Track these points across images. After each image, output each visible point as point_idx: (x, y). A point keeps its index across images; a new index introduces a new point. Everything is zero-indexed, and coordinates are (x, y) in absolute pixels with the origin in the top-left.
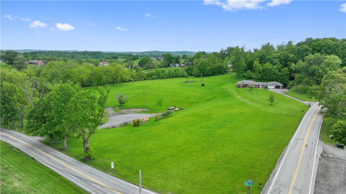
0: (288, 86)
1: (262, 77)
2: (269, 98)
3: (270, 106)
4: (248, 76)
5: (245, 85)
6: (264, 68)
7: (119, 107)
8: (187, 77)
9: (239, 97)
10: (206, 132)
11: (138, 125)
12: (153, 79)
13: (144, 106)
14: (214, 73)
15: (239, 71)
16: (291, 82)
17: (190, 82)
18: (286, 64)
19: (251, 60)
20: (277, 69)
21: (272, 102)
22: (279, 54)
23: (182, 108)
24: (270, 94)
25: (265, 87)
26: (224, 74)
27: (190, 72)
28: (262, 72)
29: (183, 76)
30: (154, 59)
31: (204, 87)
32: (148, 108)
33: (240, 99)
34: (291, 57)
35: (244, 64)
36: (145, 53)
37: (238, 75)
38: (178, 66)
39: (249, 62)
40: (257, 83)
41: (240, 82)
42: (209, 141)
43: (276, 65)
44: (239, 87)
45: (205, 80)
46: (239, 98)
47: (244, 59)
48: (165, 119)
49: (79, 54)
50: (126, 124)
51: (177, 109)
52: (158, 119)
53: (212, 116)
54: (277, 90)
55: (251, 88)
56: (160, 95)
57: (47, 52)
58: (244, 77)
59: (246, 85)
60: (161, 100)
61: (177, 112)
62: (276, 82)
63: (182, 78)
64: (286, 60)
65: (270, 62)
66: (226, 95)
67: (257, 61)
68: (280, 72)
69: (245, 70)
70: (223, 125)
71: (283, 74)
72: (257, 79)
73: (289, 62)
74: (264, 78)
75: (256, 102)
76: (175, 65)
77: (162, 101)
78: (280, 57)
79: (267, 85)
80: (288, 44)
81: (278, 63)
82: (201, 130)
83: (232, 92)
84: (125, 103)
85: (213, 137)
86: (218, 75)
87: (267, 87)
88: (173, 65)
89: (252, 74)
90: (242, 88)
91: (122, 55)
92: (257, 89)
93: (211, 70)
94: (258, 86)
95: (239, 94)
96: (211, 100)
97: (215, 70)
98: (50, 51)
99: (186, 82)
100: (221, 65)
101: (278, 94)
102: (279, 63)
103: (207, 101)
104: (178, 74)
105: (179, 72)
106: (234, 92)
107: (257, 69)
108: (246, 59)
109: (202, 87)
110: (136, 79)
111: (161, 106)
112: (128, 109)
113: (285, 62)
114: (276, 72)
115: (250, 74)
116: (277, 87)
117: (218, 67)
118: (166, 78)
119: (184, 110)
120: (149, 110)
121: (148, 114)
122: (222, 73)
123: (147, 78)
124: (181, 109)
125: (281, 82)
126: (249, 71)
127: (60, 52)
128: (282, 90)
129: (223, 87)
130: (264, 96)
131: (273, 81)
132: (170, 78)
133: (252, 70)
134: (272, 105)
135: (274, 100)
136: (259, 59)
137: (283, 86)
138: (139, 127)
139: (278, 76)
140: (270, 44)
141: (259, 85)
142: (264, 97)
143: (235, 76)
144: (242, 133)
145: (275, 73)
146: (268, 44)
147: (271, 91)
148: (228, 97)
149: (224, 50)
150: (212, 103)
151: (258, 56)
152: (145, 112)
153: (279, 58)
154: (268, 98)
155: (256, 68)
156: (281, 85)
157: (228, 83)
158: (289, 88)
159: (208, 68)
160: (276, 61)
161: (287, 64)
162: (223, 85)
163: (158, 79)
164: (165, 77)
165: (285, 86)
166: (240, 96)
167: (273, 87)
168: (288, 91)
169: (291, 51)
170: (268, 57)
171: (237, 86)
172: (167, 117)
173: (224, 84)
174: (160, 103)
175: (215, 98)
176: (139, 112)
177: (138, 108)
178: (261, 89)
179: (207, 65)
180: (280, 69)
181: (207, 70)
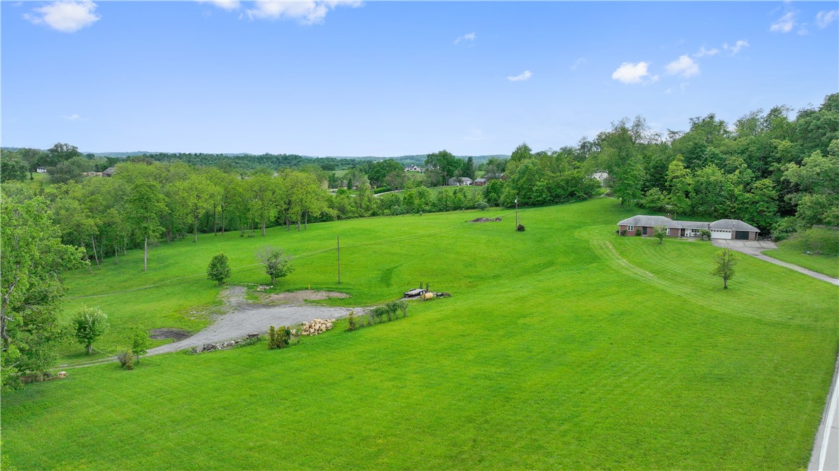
0: (775, 234)
1: (694, 207)
2: (716, 266)
3: (719, 290)
4: (653, 205)
5: (641, 229)
6: (698, 181)
7: (267, 285)
8: (483, 208)
9: (623, 262)
10: (487, 378)
11: (286, 343)
12: (395, 214)
13: (339, 283)
14: (558, 196)
15: (626, 189)
16: (784, 222)
17: (487, 220)
18: (767, 169)
19: (661, 160)
20: (739, 183)
21: (726, 278)
22: (744, 141)
23: (446, 292)
24: (720, 252)
25: (704, 234)
26: (584, 199)
27: (493, 195)
28: (692, 194)
29: (473, 208)
30: (418, 169)
31: (523, 232)
32: (348, 291)
33: (623, 268)
34: (780, 147)
35: (640, 170)
36: (406, 159)
37: (623, 203)
38: (469, 183)
39: (655, 167)
40: (679, 224)
41: (628, 221)
42: (486, 422)
43: (737, 172)
44: (623, 233)
45: (529, 216)
46: (623, 264)
47: (640, 157)
48: (380, 327)
49: (249, 161)
50: (253, 339)
51: (429, 295)
52: (357, 326)
53: (527, 321)
54: (740, 245)
55: (660, 236)
56: (394, 254)
57: (178, 155)
58: (641, 206)
59: (645, 228)
60: (392, 269)
61: (429, 303)
62: (735, 222)
63: (469, 211)
64: (764, 159)
65: (717, 165)
66: (585, 257)
67: (679, 160)
68: (749, 192)
69: (644, 189)
70: (554, 352)
71: (757, 197)
72: (677, 213)
73: (775, 164)
74: (700, 209)
75: (674, 277)
76: (460, 181)
77: (394, 270)
78: (747, 149)
79: (709, 228)
80: (770, 115)
81: (740, 165)
82: (475, 370)
83: (601, 248)
84: (284, 275)
85: (508, 399)
86: (567, 202)
87: (709, 236)
88: (455, 181)
89: (662, 197)
90: (631, 238)
91: (349, 164)
92: (678, 240)
93: (549, 189)
94: (680, 231)
95: (621, 253)
96: (537, 269)
97: (559, 190)
98: (184, 154)
99: (477, 220)
100: (576, 175)
101: (745, 254)
102: (746, 165)
103: (527, 272)
104: (460, 200)
105: (465, 196)
106: (607, 248)
107: (679, 185)
108: (647, 158)
109: (520, 233)
110: (350, 214)
111: (388, 285)
112: (288, 291)
113: (763, 164)
114: (737, 192)
115: (659, 199)
116: (741, 236)
117: (567, 182)
118: (430, 212)
119: (451, 299)
120: (348, 296)
121: (338, 309)
122: (579, 197)
123: (380, 211)
124: (442, 295)
125: (751, 221)
126: (655, 190)
127: (206, 155)
128: (755, 244)
129: (576, 234)
130: (698, 261)
131: (726, 217)
132: (440, 210)
133: (663, 188)
134: (726, 288)
135: (733, 273)
136: (686, 158)
137: (760, 234)
138: (285, 350)
139: (743, 203)
140: (717, 119)
141: (683, 230)
142: (702, 264)
143: (615, 206)
144: (617, 392)
145: (732, 197)
146: (712, 117)
147: (723, 246)
148: (591, 263)
149: (589, 143)
150: (540, 278)
151: (680, 150)
152: (332, 302)
153: (743, 152)
154: (714, 267)
155: (674, 180)
156: (752, 229)
157: (594, 223)
158: (777, 240)
159: (540, 184)
160: (738, 160)
161: (771, 169)
162: (578, 230)
163: (408, 213)
164: (427, 208)
165: (764, 234)
166: (625, 260)
167: (729, 235)
168: (776, 247)
169: (779, 132)
170: (710, 149)
171: (618, 232)
172: (390, 320)
173: (579, 226)
174: (386, 278)
175: (551, 264)
176: (317, 303)
177: (318, 290)
178: (691, 240)
179: (537, 176)
180: (748, 184)
181: (536, 188)
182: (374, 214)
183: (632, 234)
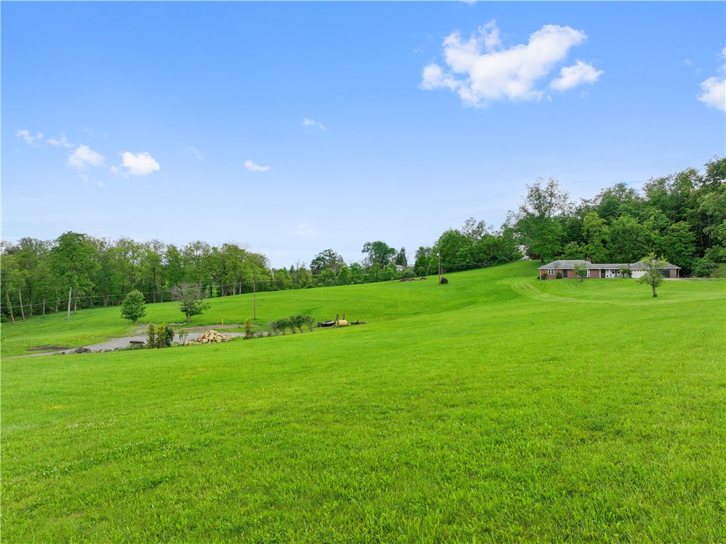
0: (697, 271)
3: (649, 298)
5: (561, 272)
6: (614, 230)
7: (181, 323)
9: (544, 295)
13: (254, 320)
14: (481, 261)
17: (412, 280)
20: (655, 228)
21: (655, 285)
23: (361, 321)
26: (507, 262)
28: (610, 244)
31: (446, 285)
32: (262, 323)
38: (401, 269)
39: (572, 227)
40: (598, 266)
41: (549, 266)
43: (652, 218)
44: (544, 277)
46: (545, 297)
50: (135, 346)
52: (255, 335)
56: (317, 301)
59: (565, 271)
65: (631, 214)
68: (665, 235)
71: (674, 239)
74: (618, 257)
79: (629, 268)
83: (522, 289)
86: (490, 266)
87: (630, 274)
90: (552, 281)
93: (472, 254)
94: (600, 272)
95: (543, 290)
97: (481, 255)
106: (528, 288)
107: (597, 235)
109: (442, 285)
114: (653, 236)
115: (577, 252)
119: (365, 324)
120: (260, 326)
122: (500, 261)
124: (357, 323)
126: (572, 244)
129: (498, 283)
133: (580, 241)
134: (655, 296)
137: (681, 272)
141: (603, 271)
156: (673, 267)
159: (463, 250)
162: (500, 280)
166: (546, 294)
171: (538, 278)
172: (294, 333)
176: (226, 331)
177: (231, 324)
179: (460, 243)
180: (664, 229)
181: (459, 253)
182: (310, 287)
183: (552, 277)
